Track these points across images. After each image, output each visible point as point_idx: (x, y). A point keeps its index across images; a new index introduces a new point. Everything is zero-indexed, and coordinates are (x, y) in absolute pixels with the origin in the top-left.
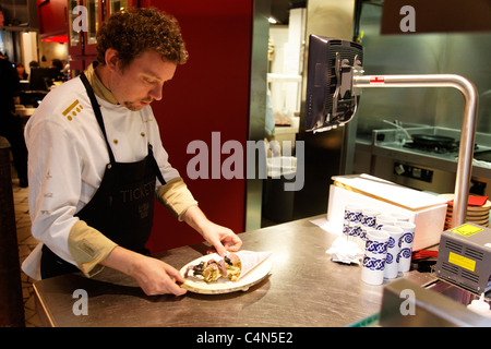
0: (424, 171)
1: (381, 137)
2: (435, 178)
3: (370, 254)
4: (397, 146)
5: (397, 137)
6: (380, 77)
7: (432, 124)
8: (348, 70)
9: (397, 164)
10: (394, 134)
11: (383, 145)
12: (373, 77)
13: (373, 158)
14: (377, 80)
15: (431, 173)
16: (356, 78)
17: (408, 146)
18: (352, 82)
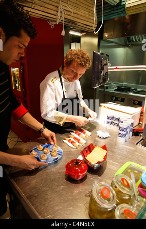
0: (122, 98)
1: (107, 88)
2: (125, 101)
3: (121, 132)
4: (112, 90)
5: (112, 87)
6: (118, 67)
7: (122, 82)
8: (106, 64)
9: (113, 97)
10: (111, 86)
11: (108, 90)
12: (115, 67)
13: (105, 95)
14: (117, 68)
15: (124, 99)
16: (109, 67)
17: (115, 90)
18: (108, 69)
